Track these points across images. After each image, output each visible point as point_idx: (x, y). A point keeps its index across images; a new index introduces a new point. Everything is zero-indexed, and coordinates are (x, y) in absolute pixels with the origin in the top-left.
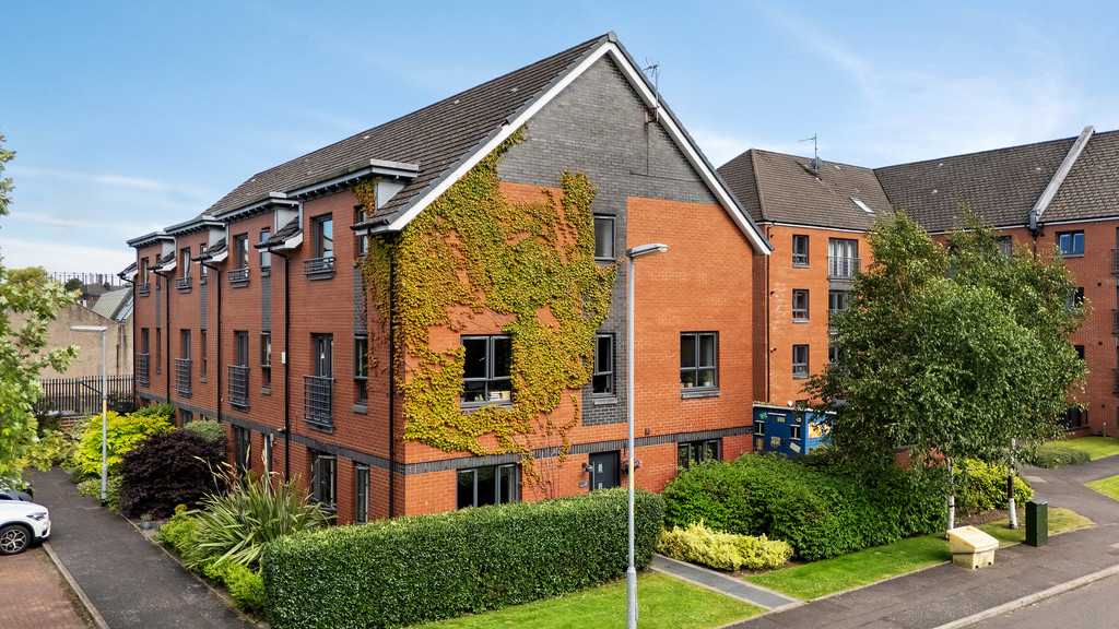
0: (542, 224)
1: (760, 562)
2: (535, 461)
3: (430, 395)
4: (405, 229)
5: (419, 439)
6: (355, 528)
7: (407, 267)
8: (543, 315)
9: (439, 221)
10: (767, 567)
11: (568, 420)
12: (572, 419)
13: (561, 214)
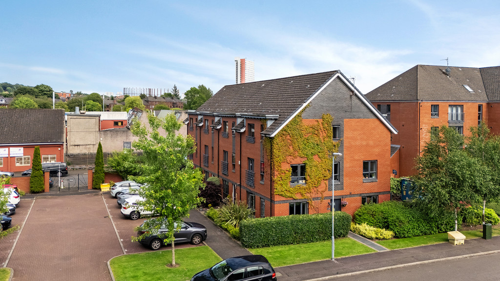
0: (315, 131)
1: (382, 237)
2: (313, 201)
3: (281, 182)
4: (275, 136)
5: (279, 194)
6: (262, 219)
7: (275, 146)
8: (316, 158)
9: (284, 133)
10: (384, 239)
11: (323, 189)
12: (325, 189)
13: (322, 127)
